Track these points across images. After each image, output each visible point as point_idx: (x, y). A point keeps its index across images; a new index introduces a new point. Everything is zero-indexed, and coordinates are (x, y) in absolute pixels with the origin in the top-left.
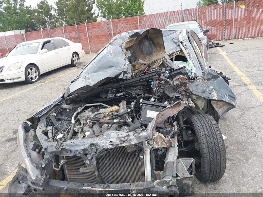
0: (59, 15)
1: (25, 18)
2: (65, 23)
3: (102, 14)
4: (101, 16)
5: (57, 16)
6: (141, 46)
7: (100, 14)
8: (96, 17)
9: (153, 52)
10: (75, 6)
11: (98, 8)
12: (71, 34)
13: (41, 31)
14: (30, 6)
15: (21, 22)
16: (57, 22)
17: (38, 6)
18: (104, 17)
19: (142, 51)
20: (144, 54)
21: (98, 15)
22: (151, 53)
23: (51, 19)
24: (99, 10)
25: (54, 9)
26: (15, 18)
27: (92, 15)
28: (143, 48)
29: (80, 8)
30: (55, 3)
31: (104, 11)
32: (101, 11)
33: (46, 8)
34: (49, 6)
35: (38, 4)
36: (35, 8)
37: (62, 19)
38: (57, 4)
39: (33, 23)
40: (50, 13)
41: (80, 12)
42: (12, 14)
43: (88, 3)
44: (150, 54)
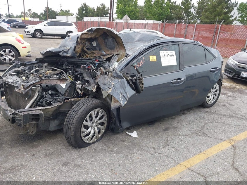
0: (197, 13)
1: (167, 12)
2: (199, 21)
3: (239, 18)
4: (238, 20)
5: (194, 14)
6: (106, 41)
7: (238, 18)
8: (233, 20)
9: (116, 48)
10: (214, 7)
11: (238, 11)
12: (201, 32)
13: (176, 24)
14: (176, 2)
15: (163, 14)
16: (192, 19)
17: (182, 3)
18: (241, 22)
19: (106, 45)
20: (107, 48)
21: (235, 19)
22: (114, 49)
23: (188, 16)
24: (239, 14)
25: (194, 7)
26: (160, 10)
27: (229, 17)
28: (107, 43)
29: (218, 9)
30: (197, 2)
31: (243, 15)
32: (240, 15)
33: (187, 5)
34: (191, 4)
35: (182, 1)
36: (178, 4)
37: (198, 17)
38: (199, 3)
39: (172, 17)
40: (189, 10)
41: (217, 13)
42: (158, 7)
43: (229, 6)
44: (112, 49)
